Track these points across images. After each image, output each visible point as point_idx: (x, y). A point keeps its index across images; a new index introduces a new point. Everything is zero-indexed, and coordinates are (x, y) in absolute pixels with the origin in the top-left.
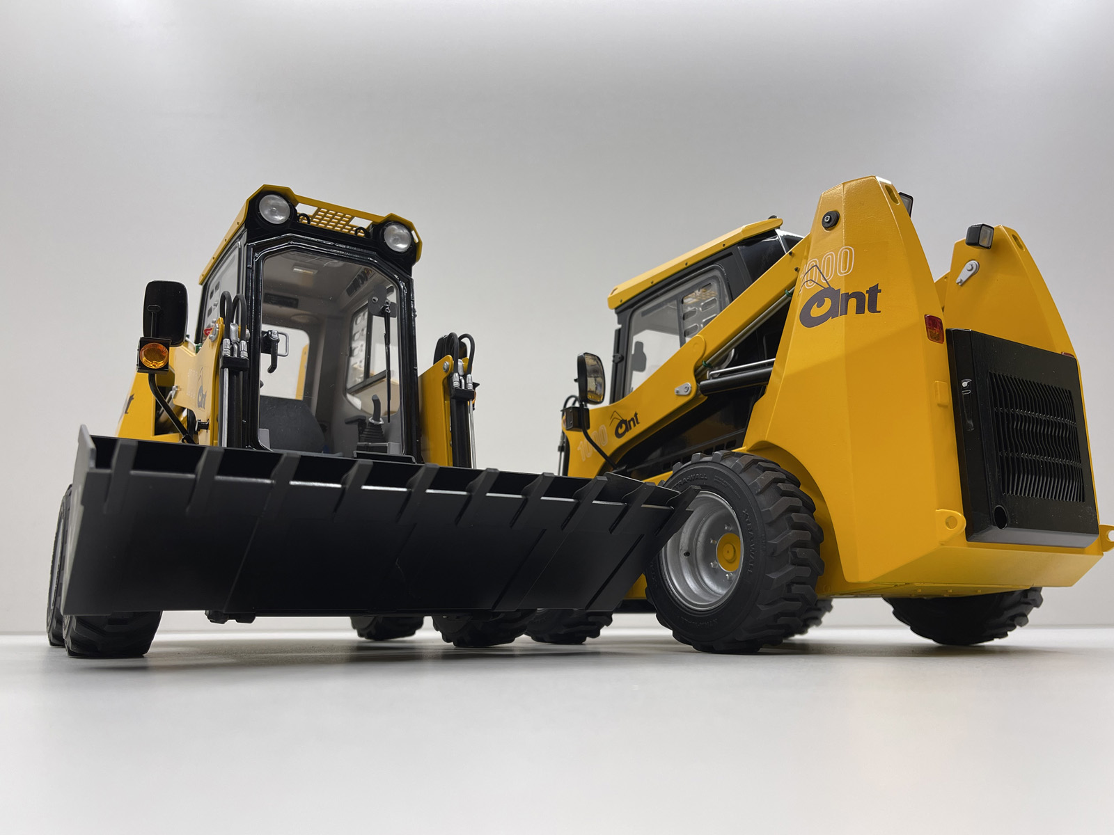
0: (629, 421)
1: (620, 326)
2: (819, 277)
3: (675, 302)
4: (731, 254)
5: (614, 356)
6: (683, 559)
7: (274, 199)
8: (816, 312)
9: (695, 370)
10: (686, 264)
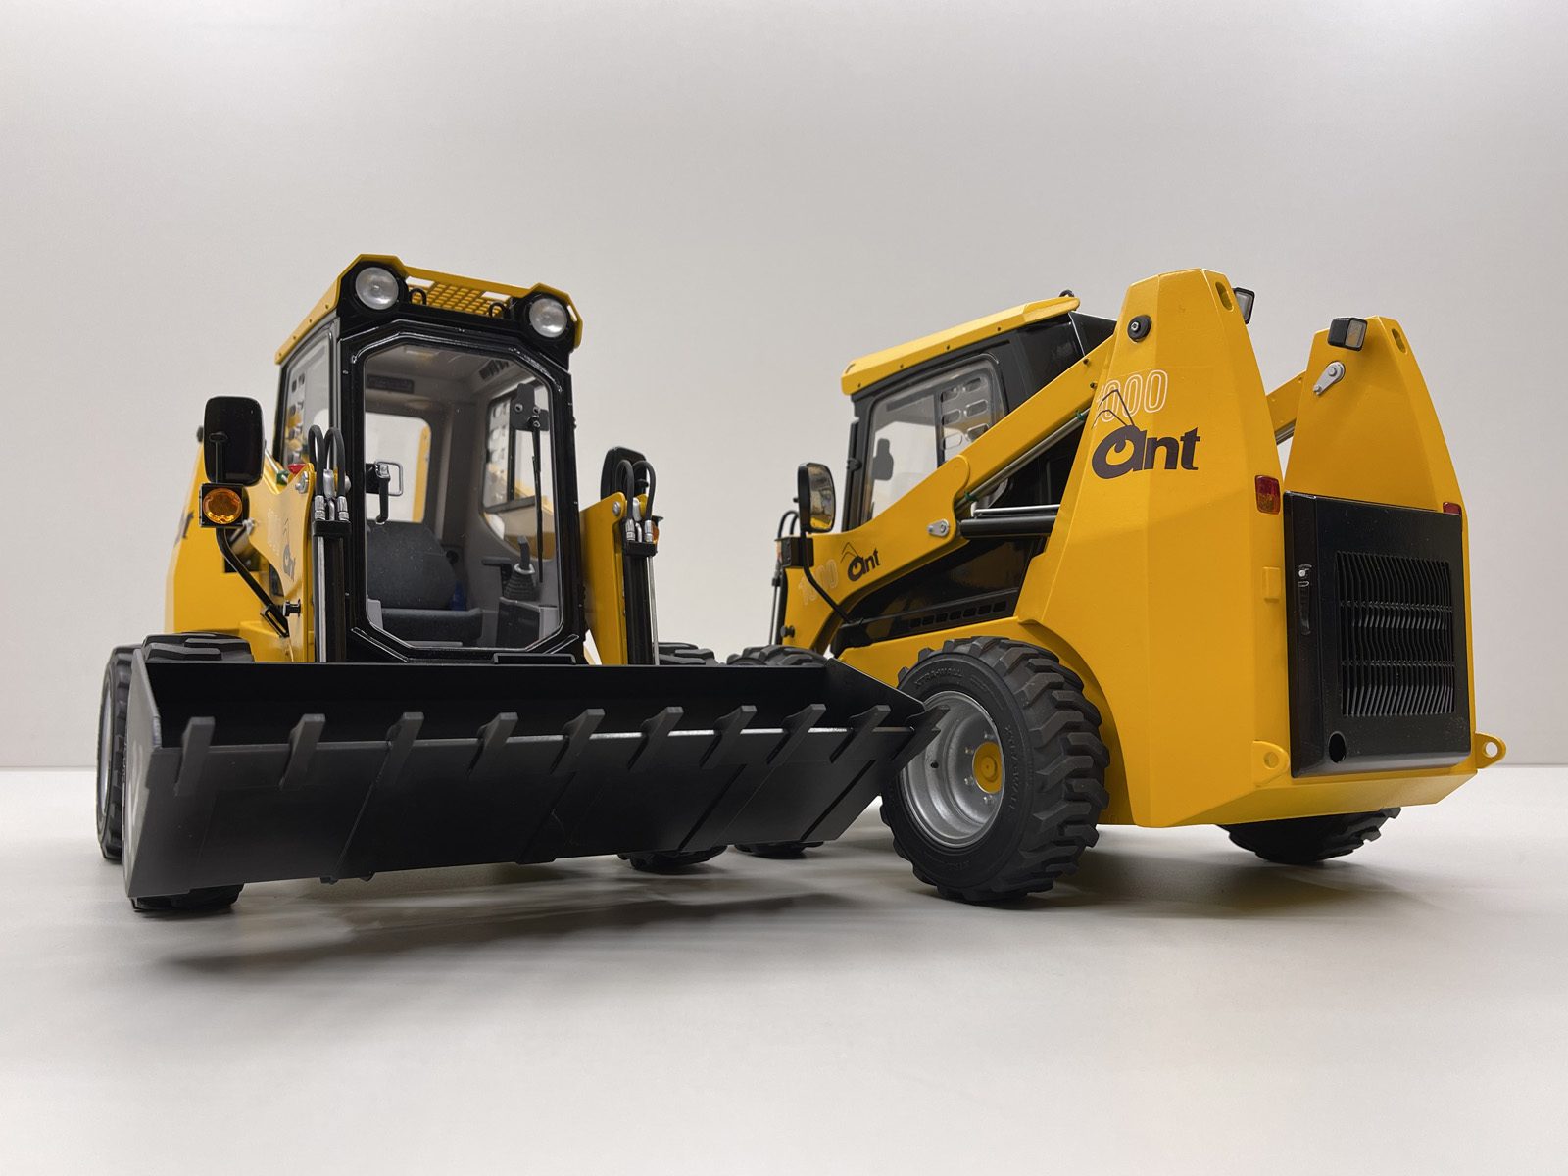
0: (867, 560)
1: (856, 419)
2: (1120, 408)
3: (932, 397)
4: (1008, 342)
5: (849, 462)
6: (929, 771)
7: (375, 273)
8: (1114, 458)
9: (956, 502)
10: (948, 348)
